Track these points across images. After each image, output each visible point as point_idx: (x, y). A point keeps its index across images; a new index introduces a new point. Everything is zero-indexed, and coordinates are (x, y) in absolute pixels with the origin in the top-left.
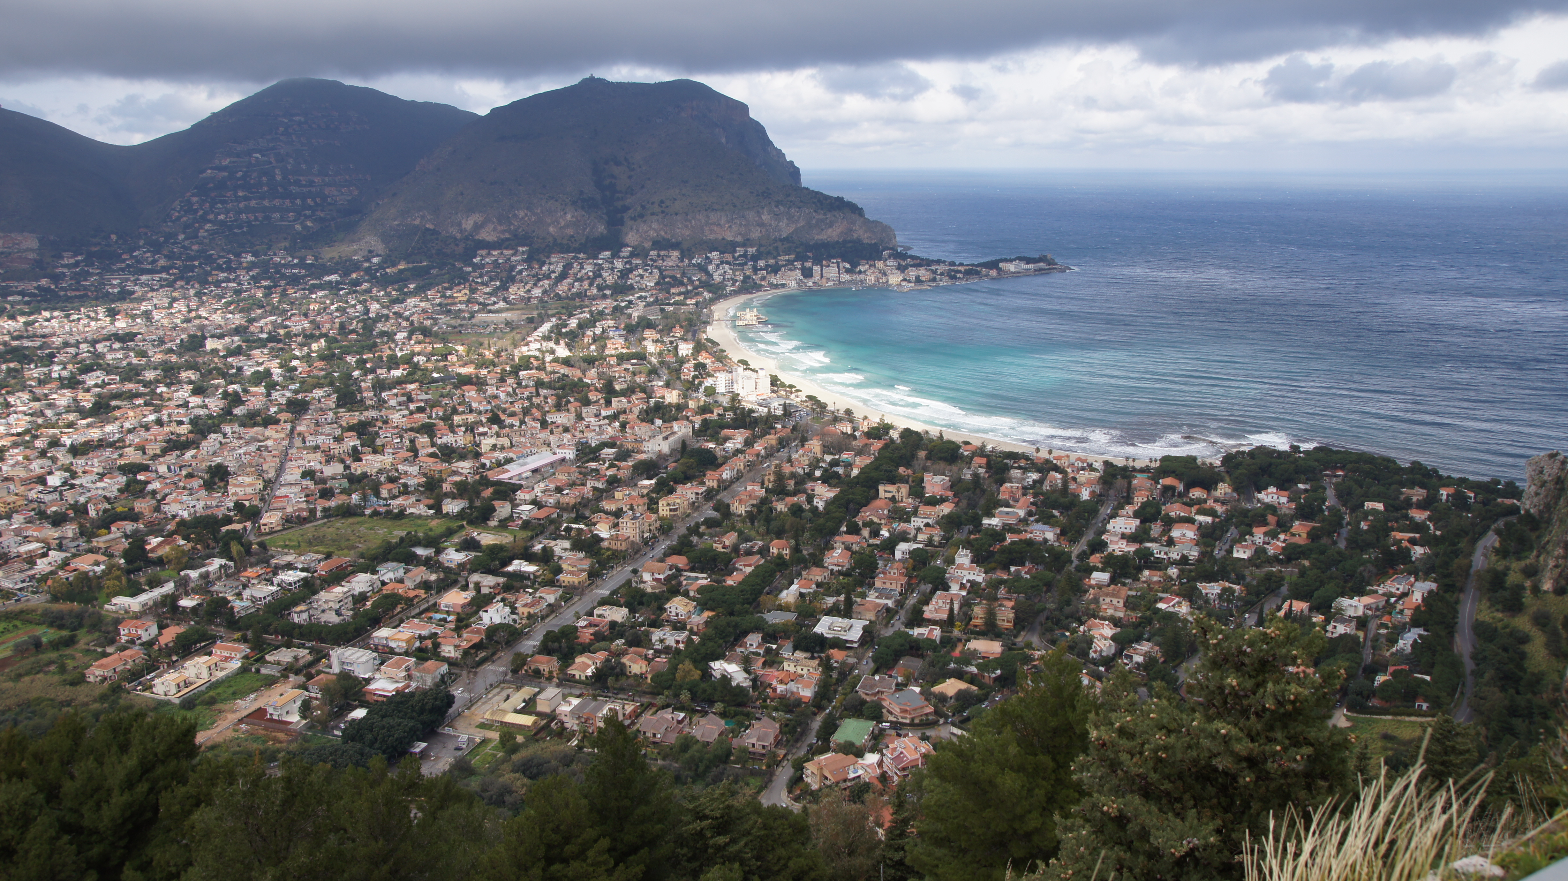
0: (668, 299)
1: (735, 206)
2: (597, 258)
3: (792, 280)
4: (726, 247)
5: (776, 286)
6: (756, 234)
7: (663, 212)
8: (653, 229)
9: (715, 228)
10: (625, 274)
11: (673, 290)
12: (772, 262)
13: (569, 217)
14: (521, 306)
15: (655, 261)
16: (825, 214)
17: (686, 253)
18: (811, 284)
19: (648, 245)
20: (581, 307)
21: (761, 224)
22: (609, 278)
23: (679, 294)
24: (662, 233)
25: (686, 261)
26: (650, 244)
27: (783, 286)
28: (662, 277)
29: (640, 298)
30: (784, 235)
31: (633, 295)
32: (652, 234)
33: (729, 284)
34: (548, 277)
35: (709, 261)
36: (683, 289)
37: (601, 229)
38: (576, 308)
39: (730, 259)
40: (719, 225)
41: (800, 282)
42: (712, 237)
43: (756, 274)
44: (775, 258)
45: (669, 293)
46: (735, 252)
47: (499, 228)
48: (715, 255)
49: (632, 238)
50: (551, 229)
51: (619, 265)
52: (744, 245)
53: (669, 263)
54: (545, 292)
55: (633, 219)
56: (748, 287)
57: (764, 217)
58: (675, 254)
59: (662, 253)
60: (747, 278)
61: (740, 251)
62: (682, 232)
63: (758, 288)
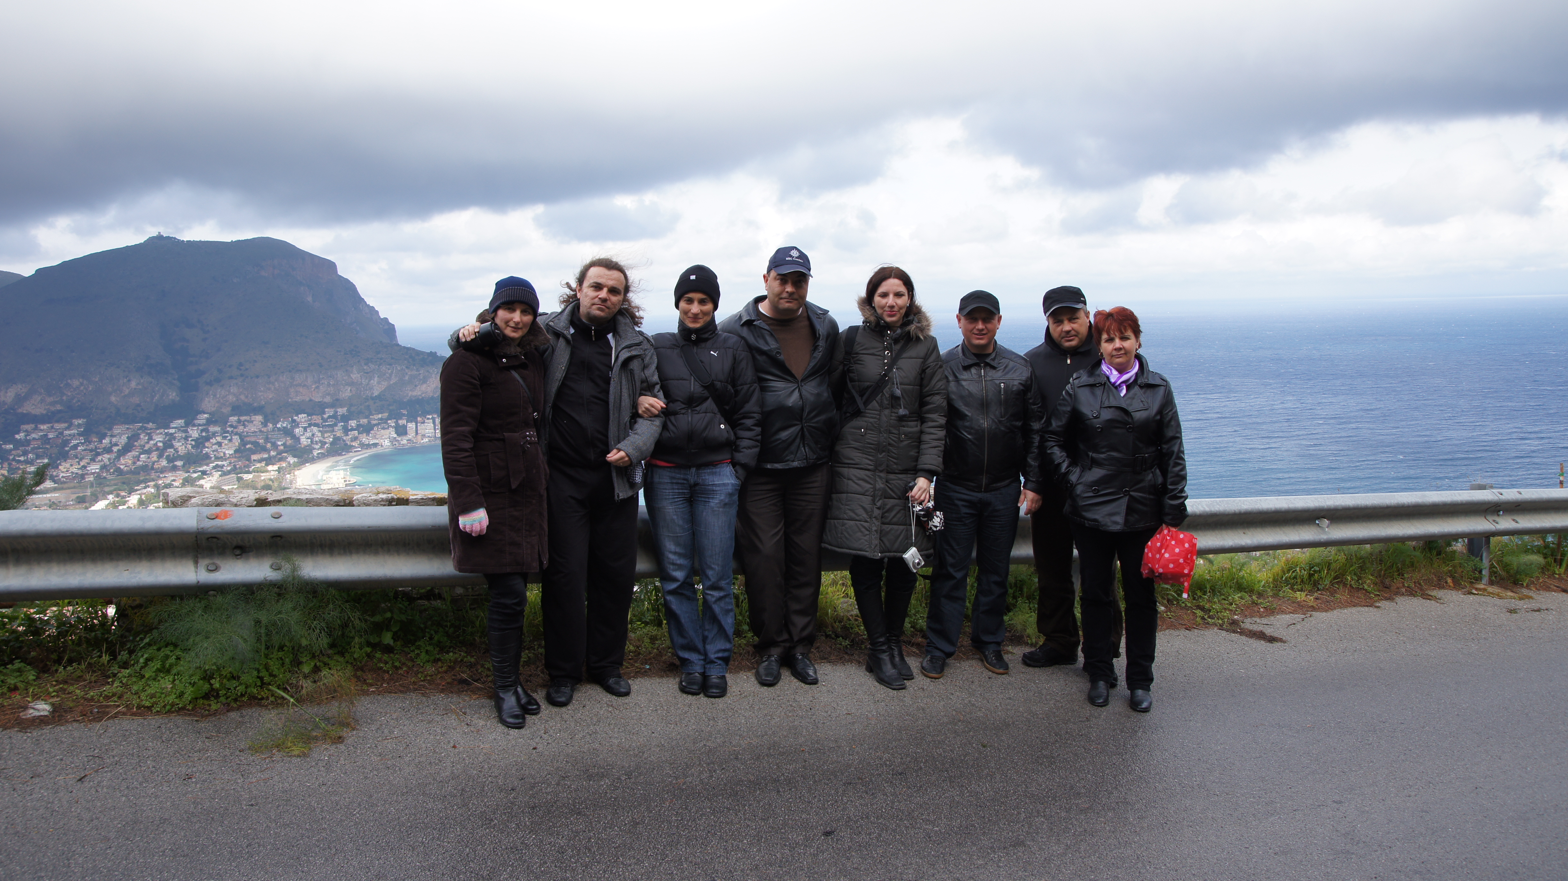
0: (249, 466)
1: (321, 366)
2: (169, 427)
3: (385, 439)
4: (314, 409)
5: (369, 446)
6: (346, 393)
7: (242, 375)
8: (232, 393)
9: (301, 390)
10: (200, 443)
11: (254, 457)
12: (364, 421)
13: (133, 384)
14: (72, 485)
15: (235, 427)
16: (417, 370)
17: (270, 417)
18: (405, 442)
19: (226, 410)
20: (145, 481)
21: (352, 384)
22: (181, 447)
23: (260, 461)
24: (243, 397)
25: (270, 426)
26: (229, 409)
27: (375, 445)
28: (243, 443)
29: (214, 468)
30: (376, 393)
31: (207, 465)
32: (231, 398)
33: (317, 447)
34: (108, 450)
35: (295, 424)
36: (266, 456)
37: (173, 395)
38: (139, 483)
39: (319, 421)
40: (305, 386)
41: (393, 440)
42: (298, 399)
43: (347, 435)
44: (367, 417)
45: (249, 460)
46: (324, 413)
47: (50, 399)
48: (302, 417)
49: (209, 403)
50: (113, 399)
51: (194, 433)
52: (332, 405)
53: (251, 428)
54: (104, 467)
55: (210, 384)
56: (337, 449)
57: (353, 376)
58: (259, 418)
59: (243, 418)
60: (336, 439)
61: (329, 412)
62: (266, 395)
63: (347, 449)
